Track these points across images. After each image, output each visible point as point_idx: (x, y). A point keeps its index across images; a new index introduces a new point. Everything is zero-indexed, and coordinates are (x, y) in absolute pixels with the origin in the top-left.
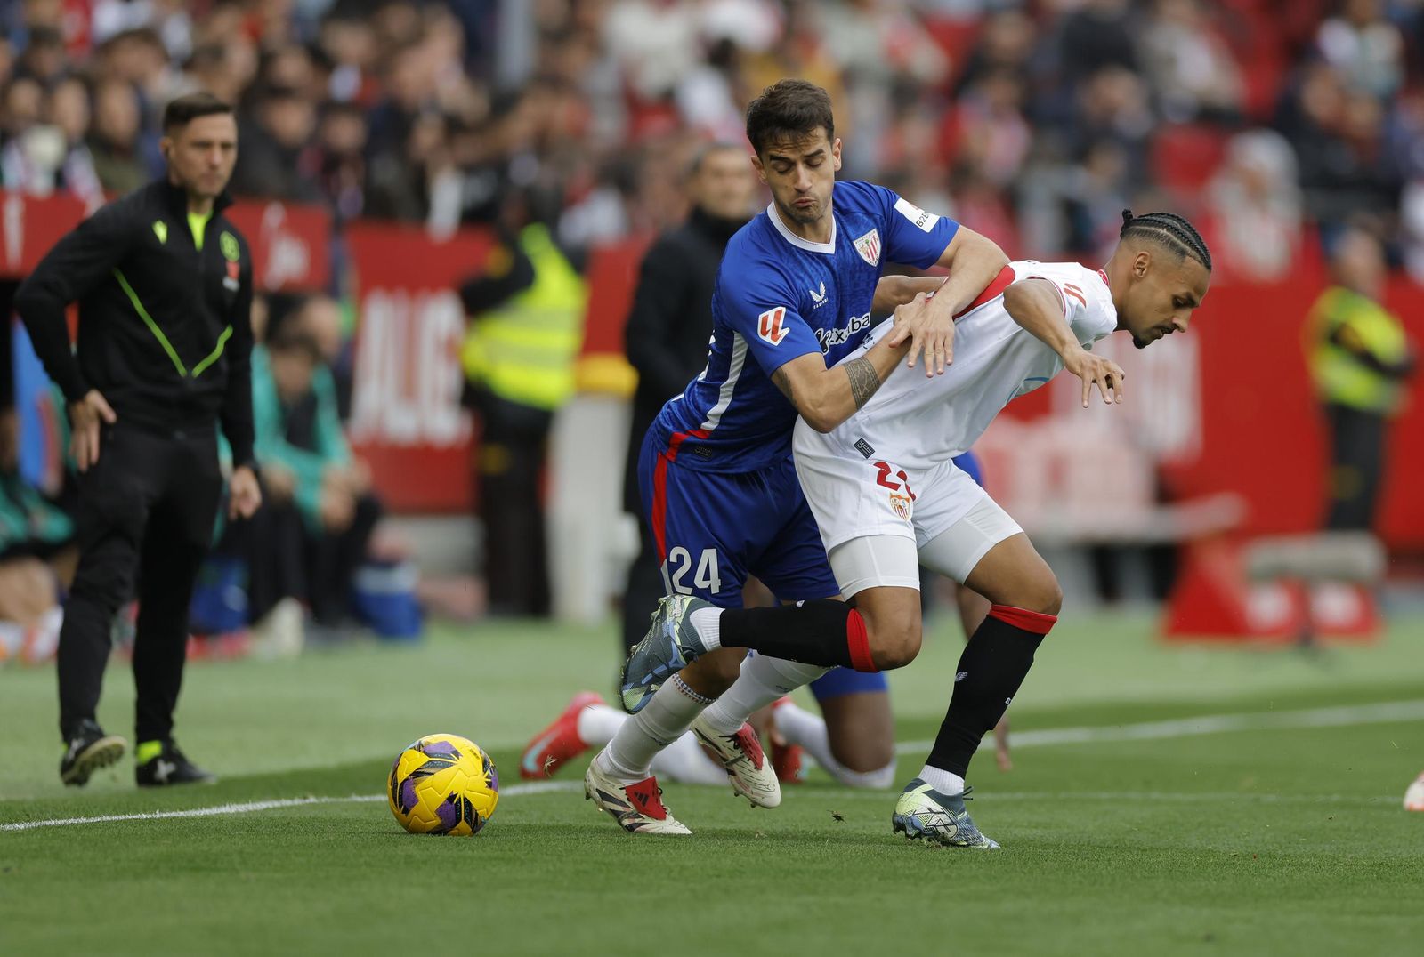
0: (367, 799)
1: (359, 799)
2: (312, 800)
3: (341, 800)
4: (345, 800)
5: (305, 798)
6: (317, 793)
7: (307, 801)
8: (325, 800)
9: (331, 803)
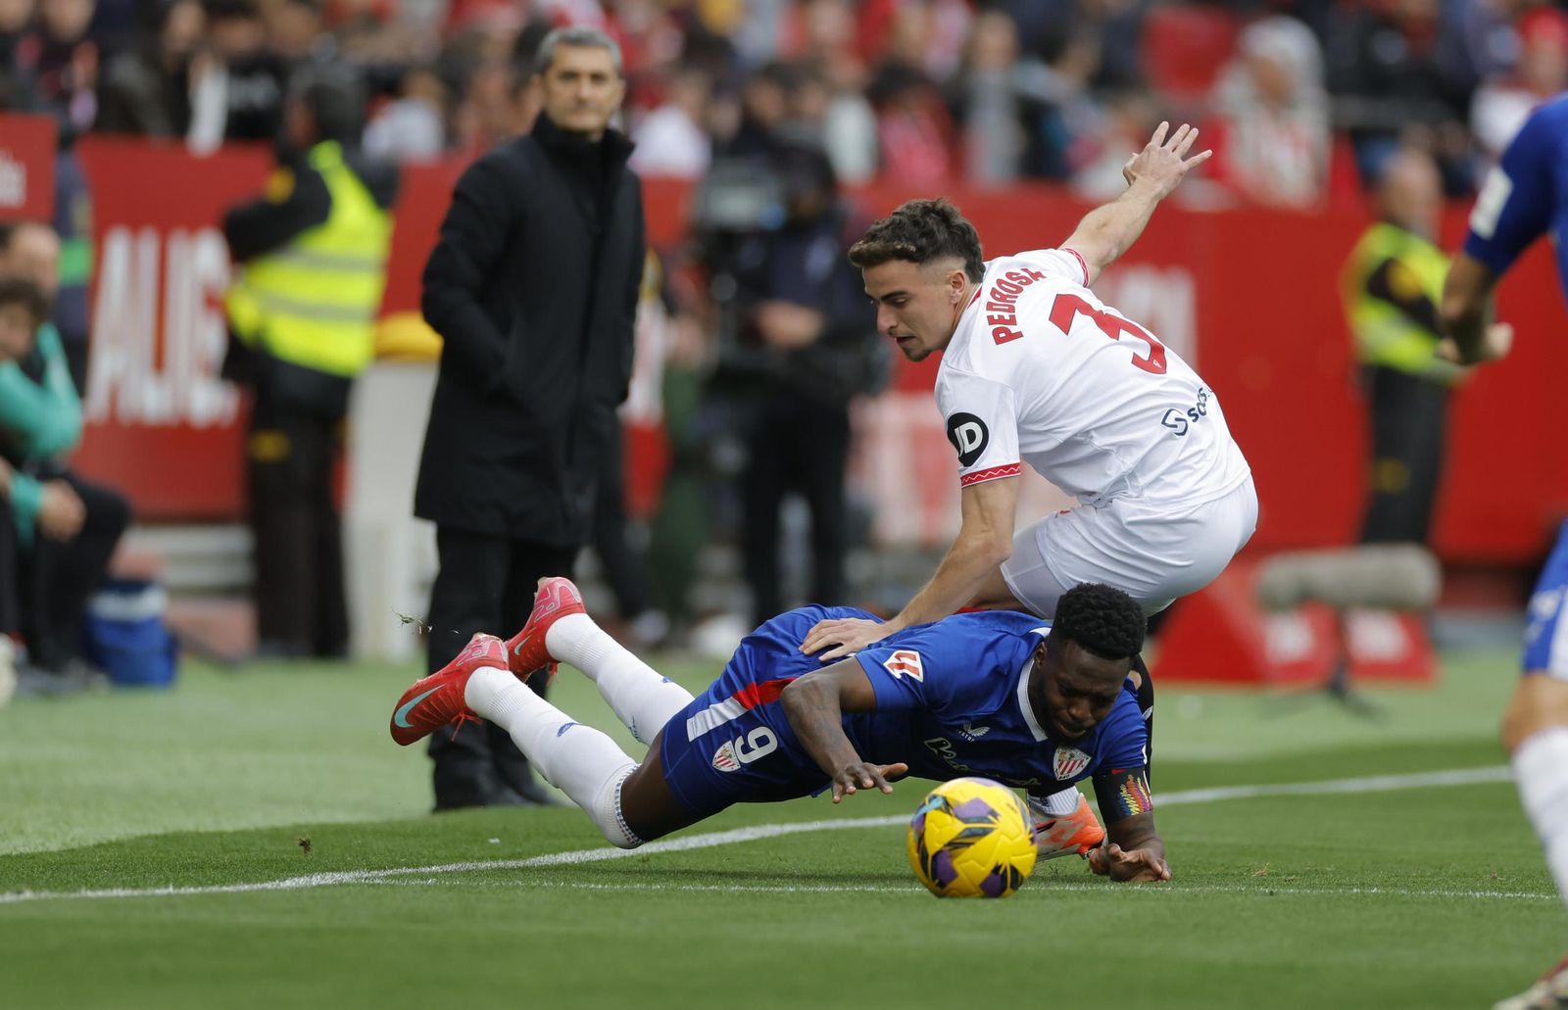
0: (100, 893)
1: (90, 894)
2: (28, 895)
3: (65, 895)
4: (72, 895)
5: (19, 892)
6: (34, 886)
7: (22, 897)
8: (45, 894)
9: (55, 899)
